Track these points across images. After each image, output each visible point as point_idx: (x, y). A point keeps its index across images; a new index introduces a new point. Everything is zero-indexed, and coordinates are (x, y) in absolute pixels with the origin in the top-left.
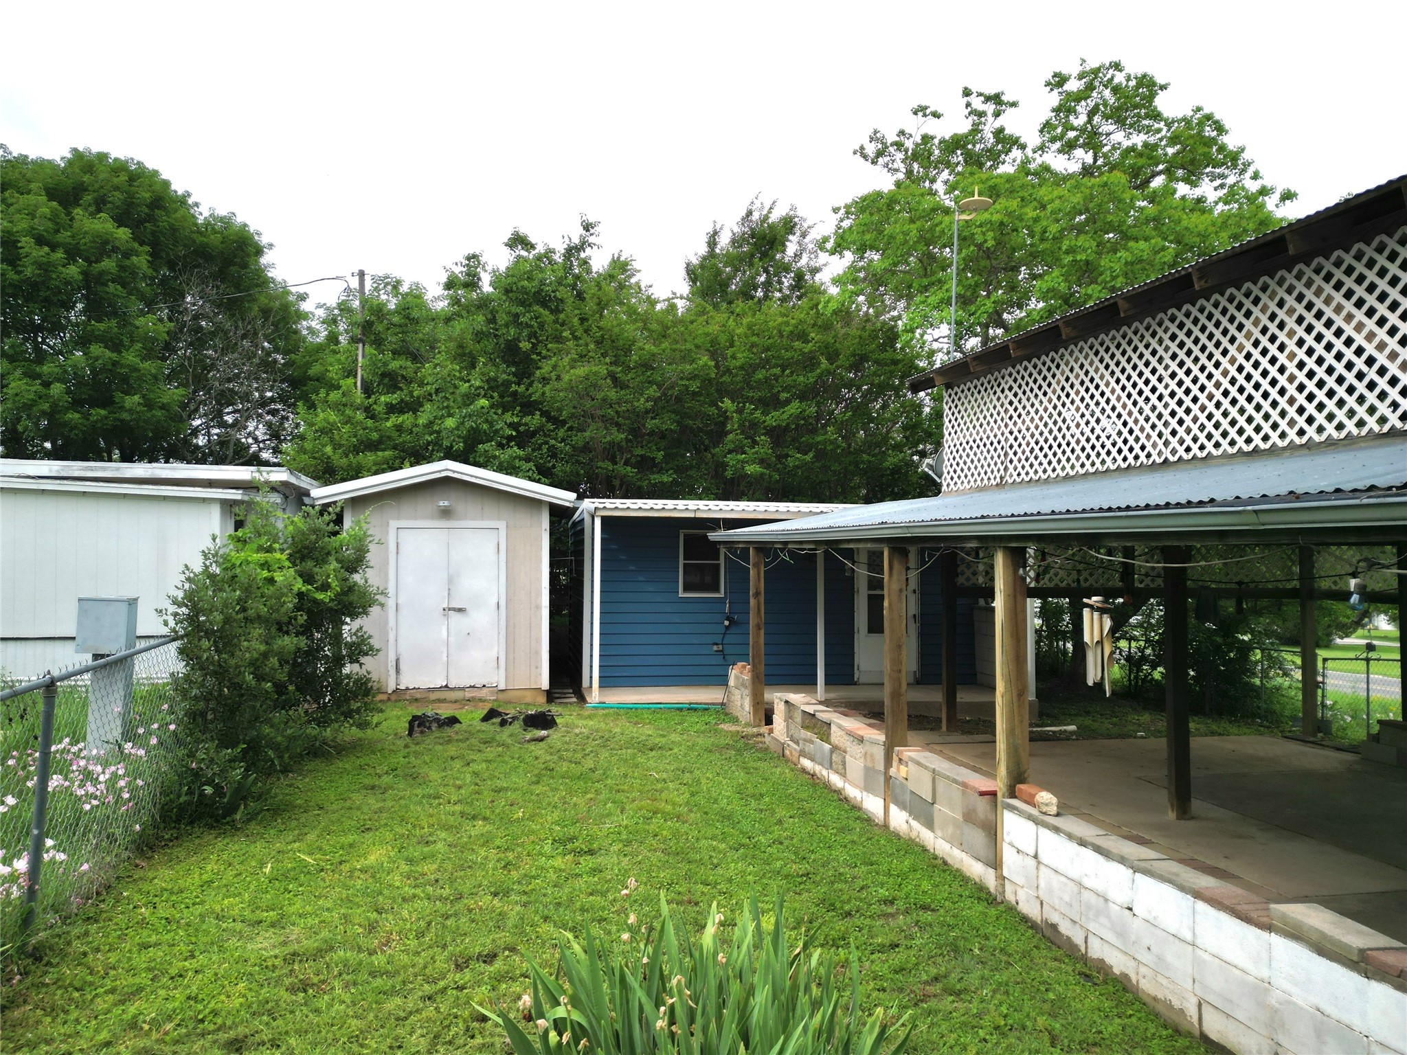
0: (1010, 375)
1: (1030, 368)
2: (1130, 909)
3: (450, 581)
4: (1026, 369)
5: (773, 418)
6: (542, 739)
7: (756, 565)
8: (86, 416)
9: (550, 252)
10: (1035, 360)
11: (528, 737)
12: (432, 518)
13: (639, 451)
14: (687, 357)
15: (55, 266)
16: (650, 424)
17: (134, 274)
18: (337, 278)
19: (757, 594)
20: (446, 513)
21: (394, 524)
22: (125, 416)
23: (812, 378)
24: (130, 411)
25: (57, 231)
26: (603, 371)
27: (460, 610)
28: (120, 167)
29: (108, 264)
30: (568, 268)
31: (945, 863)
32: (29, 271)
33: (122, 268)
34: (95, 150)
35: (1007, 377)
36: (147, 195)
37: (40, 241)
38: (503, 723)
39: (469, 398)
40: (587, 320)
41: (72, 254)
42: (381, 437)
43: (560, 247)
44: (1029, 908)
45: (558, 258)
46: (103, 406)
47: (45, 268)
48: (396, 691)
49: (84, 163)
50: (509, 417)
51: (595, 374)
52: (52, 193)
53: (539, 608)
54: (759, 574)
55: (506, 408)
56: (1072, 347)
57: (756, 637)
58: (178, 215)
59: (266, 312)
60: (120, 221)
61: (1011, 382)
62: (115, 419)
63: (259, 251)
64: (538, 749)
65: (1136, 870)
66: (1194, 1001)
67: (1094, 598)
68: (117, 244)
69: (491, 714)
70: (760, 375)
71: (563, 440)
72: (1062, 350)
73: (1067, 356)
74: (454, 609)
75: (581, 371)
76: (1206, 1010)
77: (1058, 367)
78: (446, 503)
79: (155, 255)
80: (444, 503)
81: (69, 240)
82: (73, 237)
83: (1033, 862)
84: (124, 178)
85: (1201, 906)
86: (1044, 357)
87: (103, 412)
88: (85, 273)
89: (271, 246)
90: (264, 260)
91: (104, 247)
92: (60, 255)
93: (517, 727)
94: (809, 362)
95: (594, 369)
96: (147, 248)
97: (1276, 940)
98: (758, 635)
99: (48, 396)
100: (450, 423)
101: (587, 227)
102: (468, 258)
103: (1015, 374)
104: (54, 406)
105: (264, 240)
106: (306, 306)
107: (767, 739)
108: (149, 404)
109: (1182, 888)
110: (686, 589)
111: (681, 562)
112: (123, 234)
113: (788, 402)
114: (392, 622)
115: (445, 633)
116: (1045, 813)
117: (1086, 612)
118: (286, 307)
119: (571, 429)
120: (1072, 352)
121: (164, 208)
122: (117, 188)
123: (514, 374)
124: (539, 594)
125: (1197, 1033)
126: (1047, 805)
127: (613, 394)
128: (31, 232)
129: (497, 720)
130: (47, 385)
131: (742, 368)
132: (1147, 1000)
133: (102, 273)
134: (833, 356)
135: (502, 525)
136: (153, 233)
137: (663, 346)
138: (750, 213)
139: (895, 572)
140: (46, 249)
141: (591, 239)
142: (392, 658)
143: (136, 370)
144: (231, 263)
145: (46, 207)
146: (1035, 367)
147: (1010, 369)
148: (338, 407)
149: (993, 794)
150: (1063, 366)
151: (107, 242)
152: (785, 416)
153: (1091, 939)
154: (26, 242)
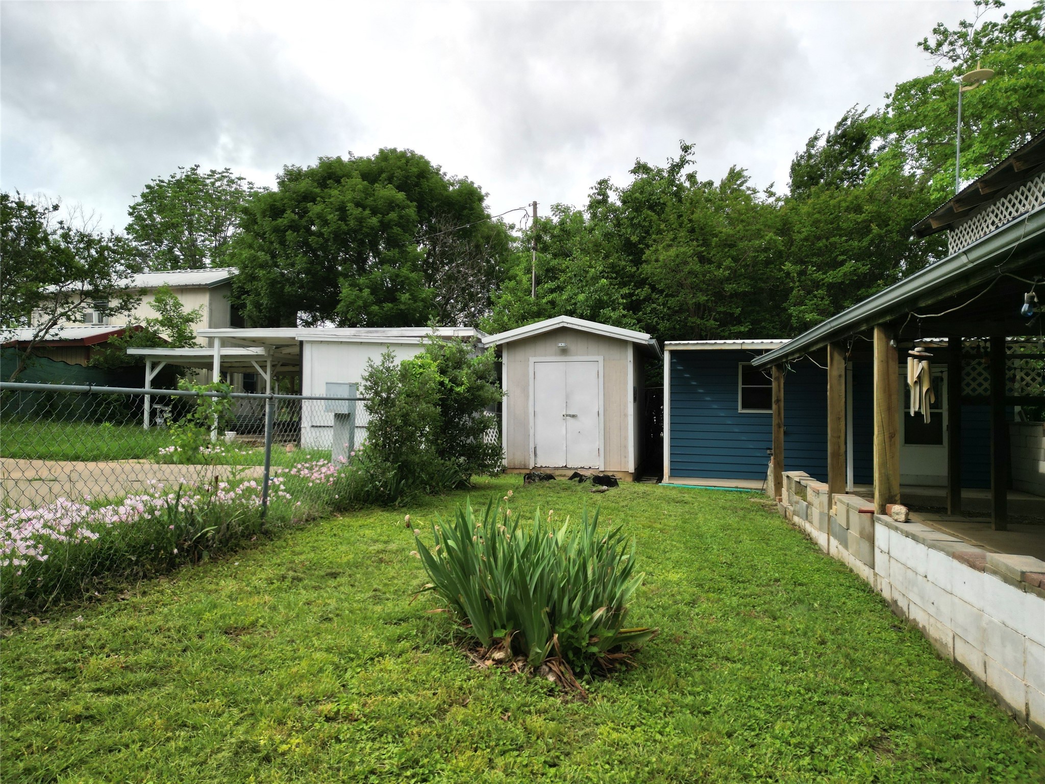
0: (993, 212)
1: (1007, 204)
2: (926, 577)
3: (567, 397)
4: (1003, 205)
5: (832, 276)
6: (603, 491)
7: (777, 379)
8: (382, 308)
9: (660, 171)
10: (1010, 196)
11: (594, 489)
12: (556, 355)
13: (722, 309)
14: (758, 235)
15: (365, 219)
16: (729, 288)
17: (408, 221)
18: (520, 209)
19: (778, 401)
20: (564, 351)
21: (532, 360)
22: (402, 307)
23: (865, 242)
24: (405, 303)
25: (366, 198)
26: (690, 251)
27: (573, 416)
28: (403, 155)
29: (393, 216)
30: (671, 182)
31: (851, 571)
32: (352, 223)
33: (401, 217)
34: (389, 148)
35: (991, 214)
36: (415, 170)
37: (358, 205)
38: (581, 481)
39: (596, 279)
40: (681, 216)
41: (374, 212)
42: (539, 310)
43: (665, 166)
44: (886, 594)
45: (665, 174)
46: (391, 302)
47: (360, 220)
48: (534, 468)
49: (384, 156)
50: (626, 291)
51: (684, 253)
52: (365, 176)
53: (626, 415)
54: (779, 386)
55: (623, 285)
56: (1037, 179)
57: (778, 435)
58: (433, 180)
59: (488, 239)
60: (399, 188)
61: (993, 218)
62: (397, 309)
63: (481, 199)
64: (598, 497)
65: (930, 546)
66: (951, 635)
67: (916, 349)
68: (398, 202)
69: (576, 475)
70: (820, 244)
71: (664, 304)
72: (1029, 184)
73: (1033, 188)
74: (570, 416)
75: (673, 252)
76: (957, 640)
77: (1026, 198)
78: (563, 345)
79: (420, 208)
80: (562, 345)
81: (373, 203)
82: (375, 201)
83: (886, 556)
84: (404, 161)
85: (956, 563)
86: (1016, 193)
87: (390, 305)
88: (381, 222)
89: (487, 194)
90: (484, 204)
91: (392, 205)
92: (367, 212)
93: (588, 484)
94: (863, 230)
95: (682, 250)
96: (415, 203)
97: (986, 577)
98: (778, 432)
99: (362, 297)
100: (581, 297)
101: (686, 149)
102: (600, 183)
103: (996, 211)
104: (365, 302)
105: (483, 192)
106: (515, 234)
107: (779, 507)
108: (414, 298)
109: (948, 554)
110: (744, 407)
111: (740, 386)
112: (401, 196)
113: (842, 263)
114: (531, 424)
115: (564, 432)
116: (896, 521)
117: (910, 359)
118: (499, 234)
119: (667, 296)
120: (1037, 183)
121: (423, 177)
122: (399, 168)
123: (631, 261)
124: (626, 406)
125: (952, 659)
126: (897, 514)
127: (697, 267)
128: (353, 200)
129: (577, 479)
130: (361, 290)
131: (806, 239)
132: (932, 641)
133: (390, 221)
134: (883, 222)
135: (600, 359)
136: (419, 193)
137: (738, 228)
138: (845, 119)
139: (835, 362)
140: (360, 209)
141: (688, 158)
142: (532, 446)
143: (408, 278)
144: (464, 208)
145: (360, 184)
146: (1010, 202)
147: (992, 207)
148: (513, 291)
149: (872, 513)
150: (1030, 197)
151: (392, 202)
152: (840, 274)
153: (912, 606)
154: (350, 206)
